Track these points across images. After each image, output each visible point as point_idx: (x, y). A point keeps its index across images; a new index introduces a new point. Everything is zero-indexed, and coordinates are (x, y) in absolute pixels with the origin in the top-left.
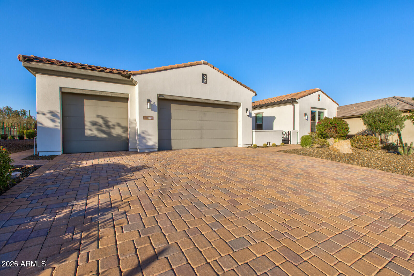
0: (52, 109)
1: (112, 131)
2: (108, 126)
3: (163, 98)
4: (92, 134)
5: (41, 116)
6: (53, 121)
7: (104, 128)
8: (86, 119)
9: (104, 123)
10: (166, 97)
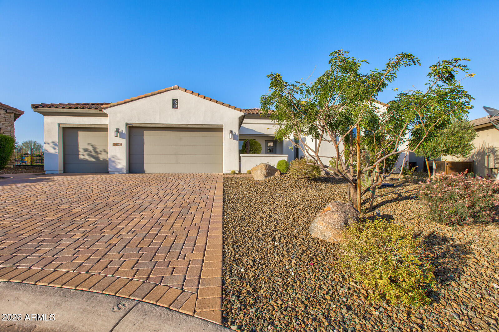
0: (54, 140)
1: (100, 156)
2: (96, 152)
3: (132, 126)
4: (84, 158)
5: (47, 145)
6: (54, 149)
7: (94, 154)
8: (79, 146)
9: (93, 150)
10: (134, 125)
